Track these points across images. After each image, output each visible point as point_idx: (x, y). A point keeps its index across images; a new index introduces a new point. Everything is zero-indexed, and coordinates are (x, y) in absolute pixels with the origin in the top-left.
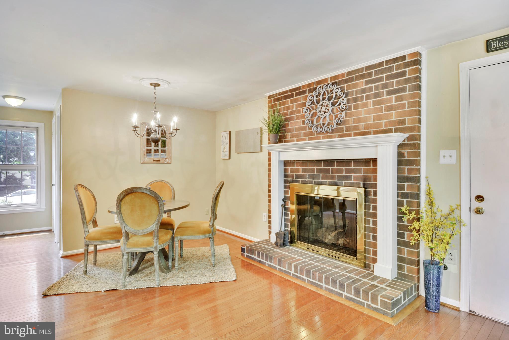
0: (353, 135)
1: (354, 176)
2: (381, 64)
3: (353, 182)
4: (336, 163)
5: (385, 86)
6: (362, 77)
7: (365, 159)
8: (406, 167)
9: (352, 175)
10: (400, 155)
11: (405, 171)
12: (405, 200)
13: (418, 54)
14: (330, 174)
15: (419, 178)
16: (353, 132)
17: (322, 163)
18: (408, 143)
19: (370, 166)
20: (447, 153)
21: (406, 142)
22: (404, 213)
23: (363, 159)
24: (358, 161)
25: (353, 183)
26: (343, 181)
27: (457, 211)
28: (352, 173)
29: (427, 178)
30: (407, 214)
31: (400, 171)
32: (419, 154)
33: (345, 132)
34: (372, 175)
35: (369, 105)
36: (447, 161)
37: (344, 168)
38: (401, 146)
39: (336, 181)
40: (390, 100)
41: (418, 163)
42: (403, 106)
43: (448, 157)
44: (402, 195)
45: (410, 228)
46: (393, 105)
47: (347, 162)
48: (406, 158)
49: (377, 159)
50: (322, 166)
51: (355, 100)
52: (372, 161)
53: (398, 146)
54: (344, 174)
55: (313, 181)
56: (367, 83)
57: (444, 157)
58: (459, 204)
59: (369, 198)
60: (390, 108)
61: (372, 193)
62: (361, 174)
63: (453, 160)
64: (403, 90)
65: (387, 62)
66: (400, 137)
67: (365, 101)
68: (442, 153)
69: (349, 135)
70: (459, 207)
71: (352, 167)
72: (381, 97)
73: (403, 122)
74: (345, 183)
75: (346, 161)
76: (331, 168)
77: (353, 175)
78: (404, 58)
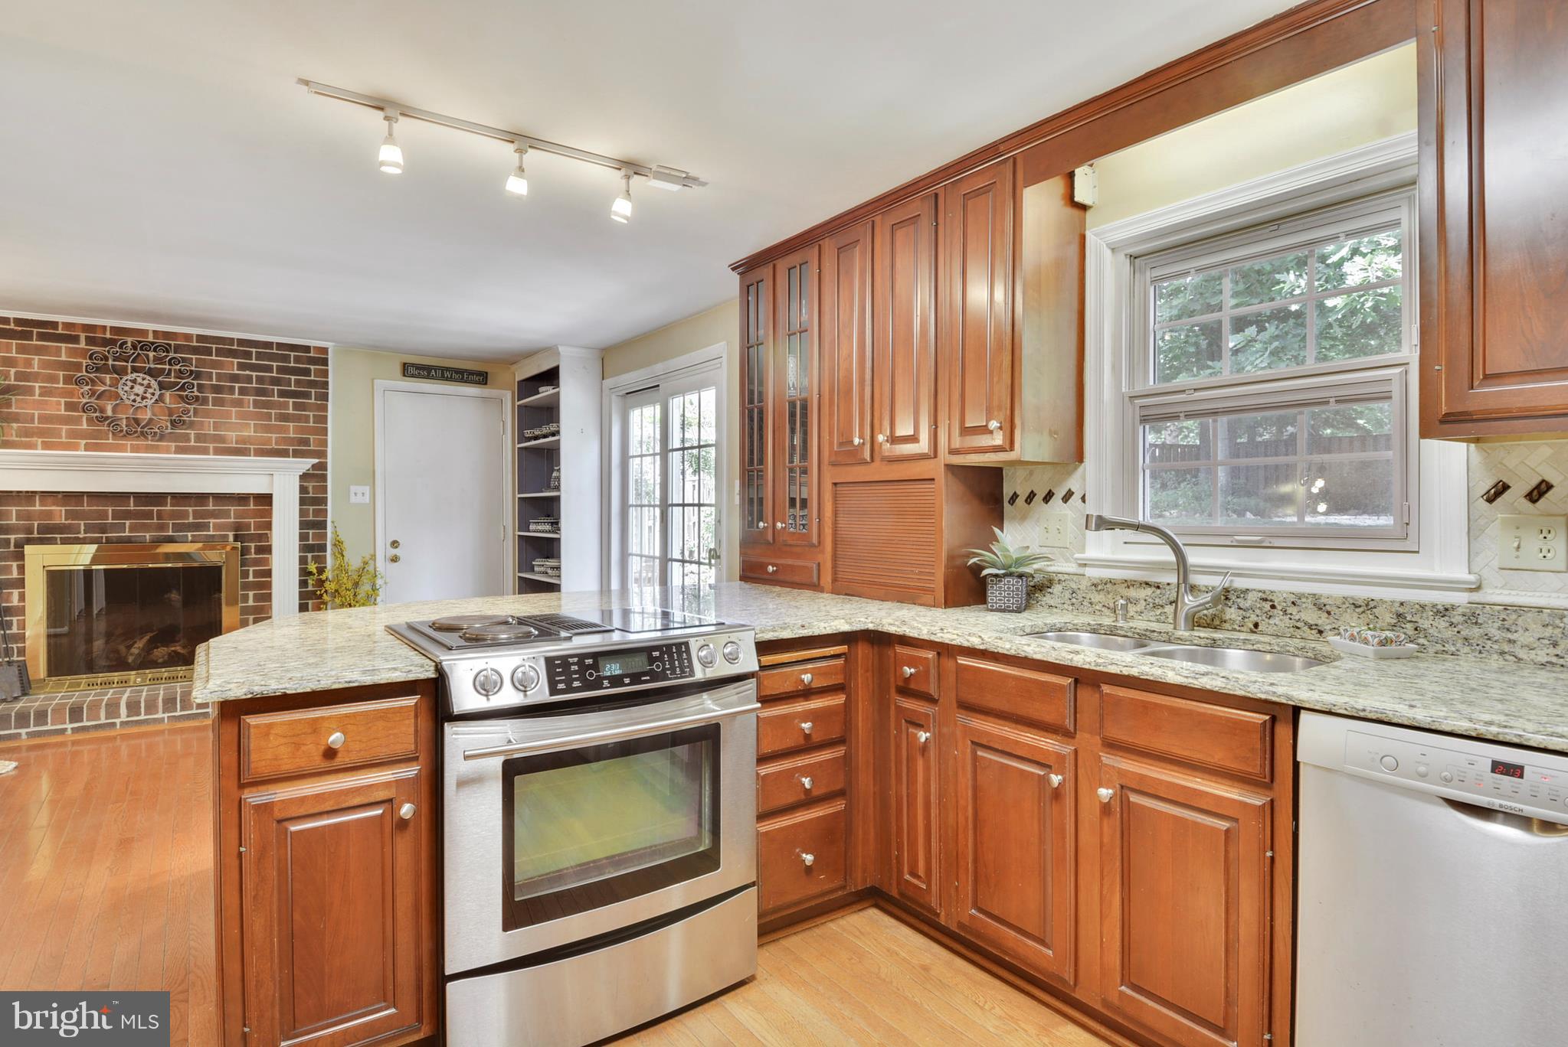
0: (211, 451)
1: (213, 523)
2: (269, 345)
3: (211, 533)
4: (171, 499)
5: (275, 381)
6: (233, 354)
7: (238, 494)
8: (311, 508)
9: (209, 522)
10: (303, 490)
11: (309, 514)
12: (310, 555)
13: (325, 350)
14: (155, 521)
15: (325, 522)
16: (211, 446)
17: (130, 500)
18: (313, 474)
19: (249, 506)
20: (360, 489)
21: (311, 472)
22: (311, 573)
23: (234, 494)
24: (221, 498)
25: (213, 535)
26: (189, 534)
27: (371, 562)
28: (210, 518)
29: (333, 522)
30: (315, 574)
31: (302, 513)
32: (324, 489)
33: (192, 443)
34: (252, 520)
35: (246, 405)
36: (359, 499)
37: (190, 509)
38: (304, 477)
39: (170, 534)
40: (285, 406)
41: (324, 501)
42: (307, 419)
43: (360, 495)
44: (305, 548)
45: (318, 593)
46: (288, 413)
47: (201, 498)
48: (311, 495)
49: (271, 494)
50: (132, 504)
51: (217, 389)
52: (252, 498)
53: (300, 476)
54: (191, 520)
55: (102, 537)
56: (241, 366)
57: (356, 494)
58: (372, 553)
59: (247, 559)
60: (285, 418)
61: (253, 550)
62: (231, 518)
63: (367, 499)
64: (307, 395)
65: (280, 346)
66: (306, 464)
67: (236, 396)
68: (353, 489)
69: (205, 451)
70: (373, 557)
71: (211, 508)
72: (269, 397)
73: (306, 442)
74: (192, 536)
75: (195, 496)
76: (155, 509)
77: (212, 521)
78: (307, 349)
